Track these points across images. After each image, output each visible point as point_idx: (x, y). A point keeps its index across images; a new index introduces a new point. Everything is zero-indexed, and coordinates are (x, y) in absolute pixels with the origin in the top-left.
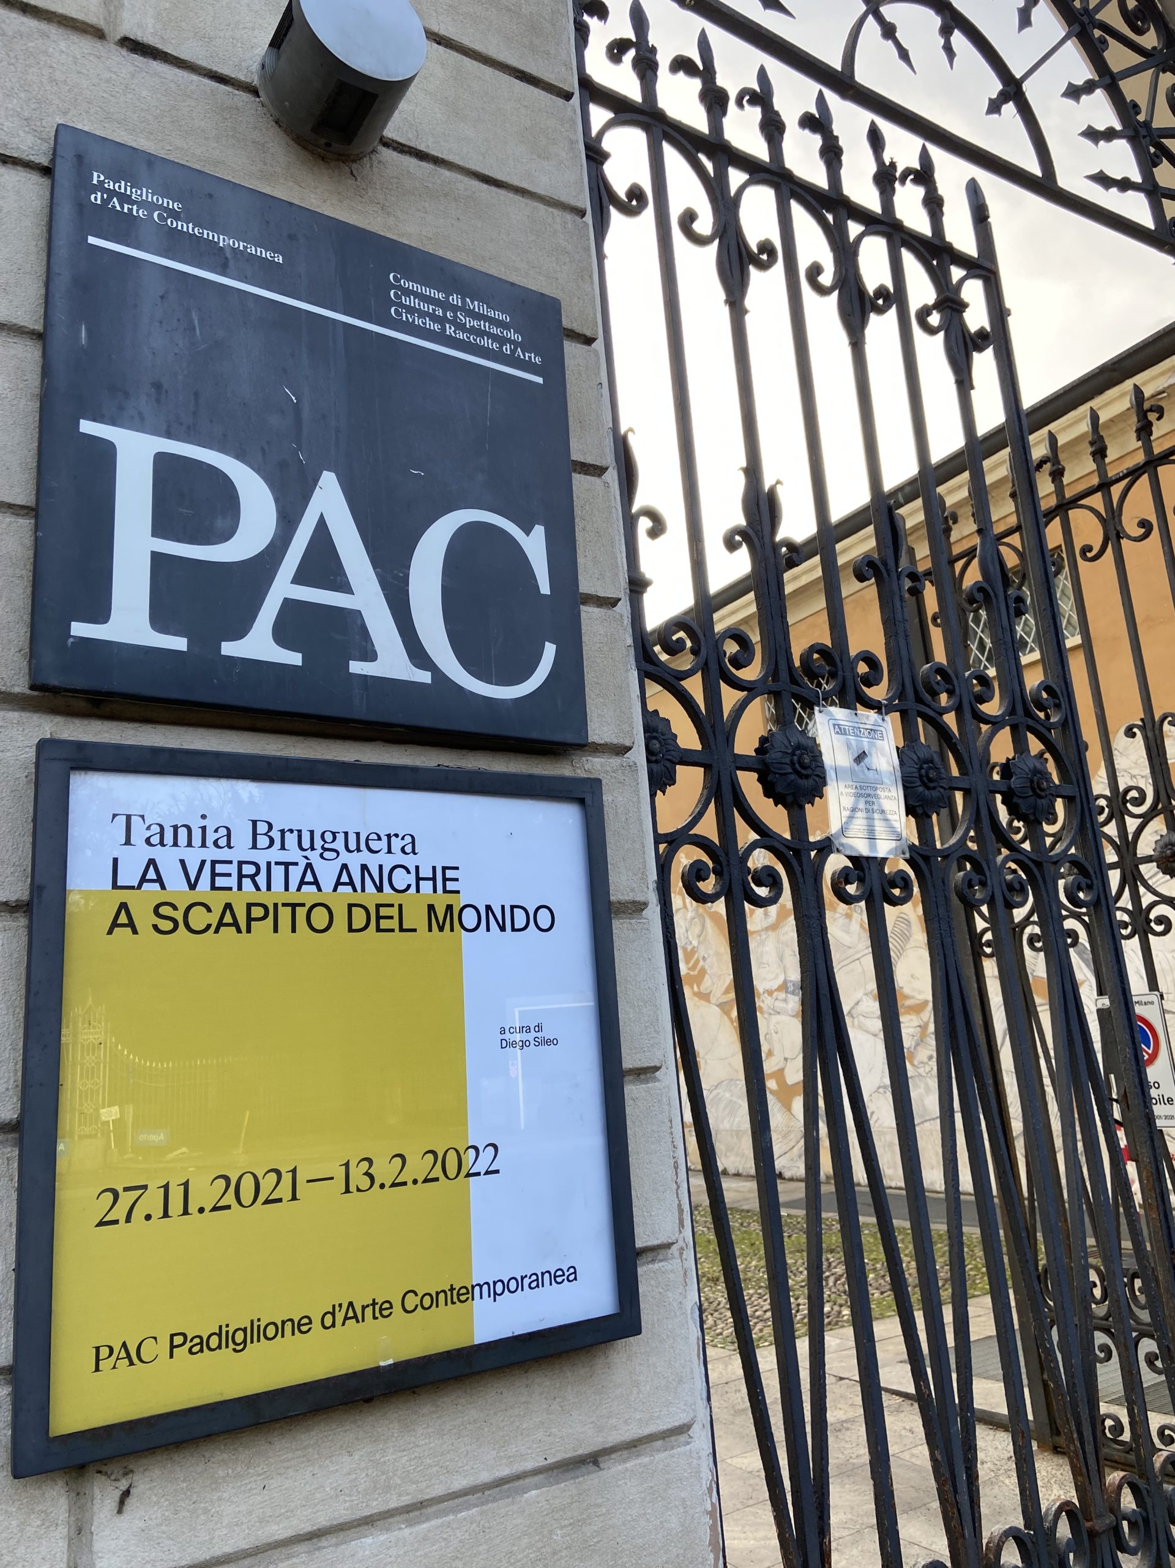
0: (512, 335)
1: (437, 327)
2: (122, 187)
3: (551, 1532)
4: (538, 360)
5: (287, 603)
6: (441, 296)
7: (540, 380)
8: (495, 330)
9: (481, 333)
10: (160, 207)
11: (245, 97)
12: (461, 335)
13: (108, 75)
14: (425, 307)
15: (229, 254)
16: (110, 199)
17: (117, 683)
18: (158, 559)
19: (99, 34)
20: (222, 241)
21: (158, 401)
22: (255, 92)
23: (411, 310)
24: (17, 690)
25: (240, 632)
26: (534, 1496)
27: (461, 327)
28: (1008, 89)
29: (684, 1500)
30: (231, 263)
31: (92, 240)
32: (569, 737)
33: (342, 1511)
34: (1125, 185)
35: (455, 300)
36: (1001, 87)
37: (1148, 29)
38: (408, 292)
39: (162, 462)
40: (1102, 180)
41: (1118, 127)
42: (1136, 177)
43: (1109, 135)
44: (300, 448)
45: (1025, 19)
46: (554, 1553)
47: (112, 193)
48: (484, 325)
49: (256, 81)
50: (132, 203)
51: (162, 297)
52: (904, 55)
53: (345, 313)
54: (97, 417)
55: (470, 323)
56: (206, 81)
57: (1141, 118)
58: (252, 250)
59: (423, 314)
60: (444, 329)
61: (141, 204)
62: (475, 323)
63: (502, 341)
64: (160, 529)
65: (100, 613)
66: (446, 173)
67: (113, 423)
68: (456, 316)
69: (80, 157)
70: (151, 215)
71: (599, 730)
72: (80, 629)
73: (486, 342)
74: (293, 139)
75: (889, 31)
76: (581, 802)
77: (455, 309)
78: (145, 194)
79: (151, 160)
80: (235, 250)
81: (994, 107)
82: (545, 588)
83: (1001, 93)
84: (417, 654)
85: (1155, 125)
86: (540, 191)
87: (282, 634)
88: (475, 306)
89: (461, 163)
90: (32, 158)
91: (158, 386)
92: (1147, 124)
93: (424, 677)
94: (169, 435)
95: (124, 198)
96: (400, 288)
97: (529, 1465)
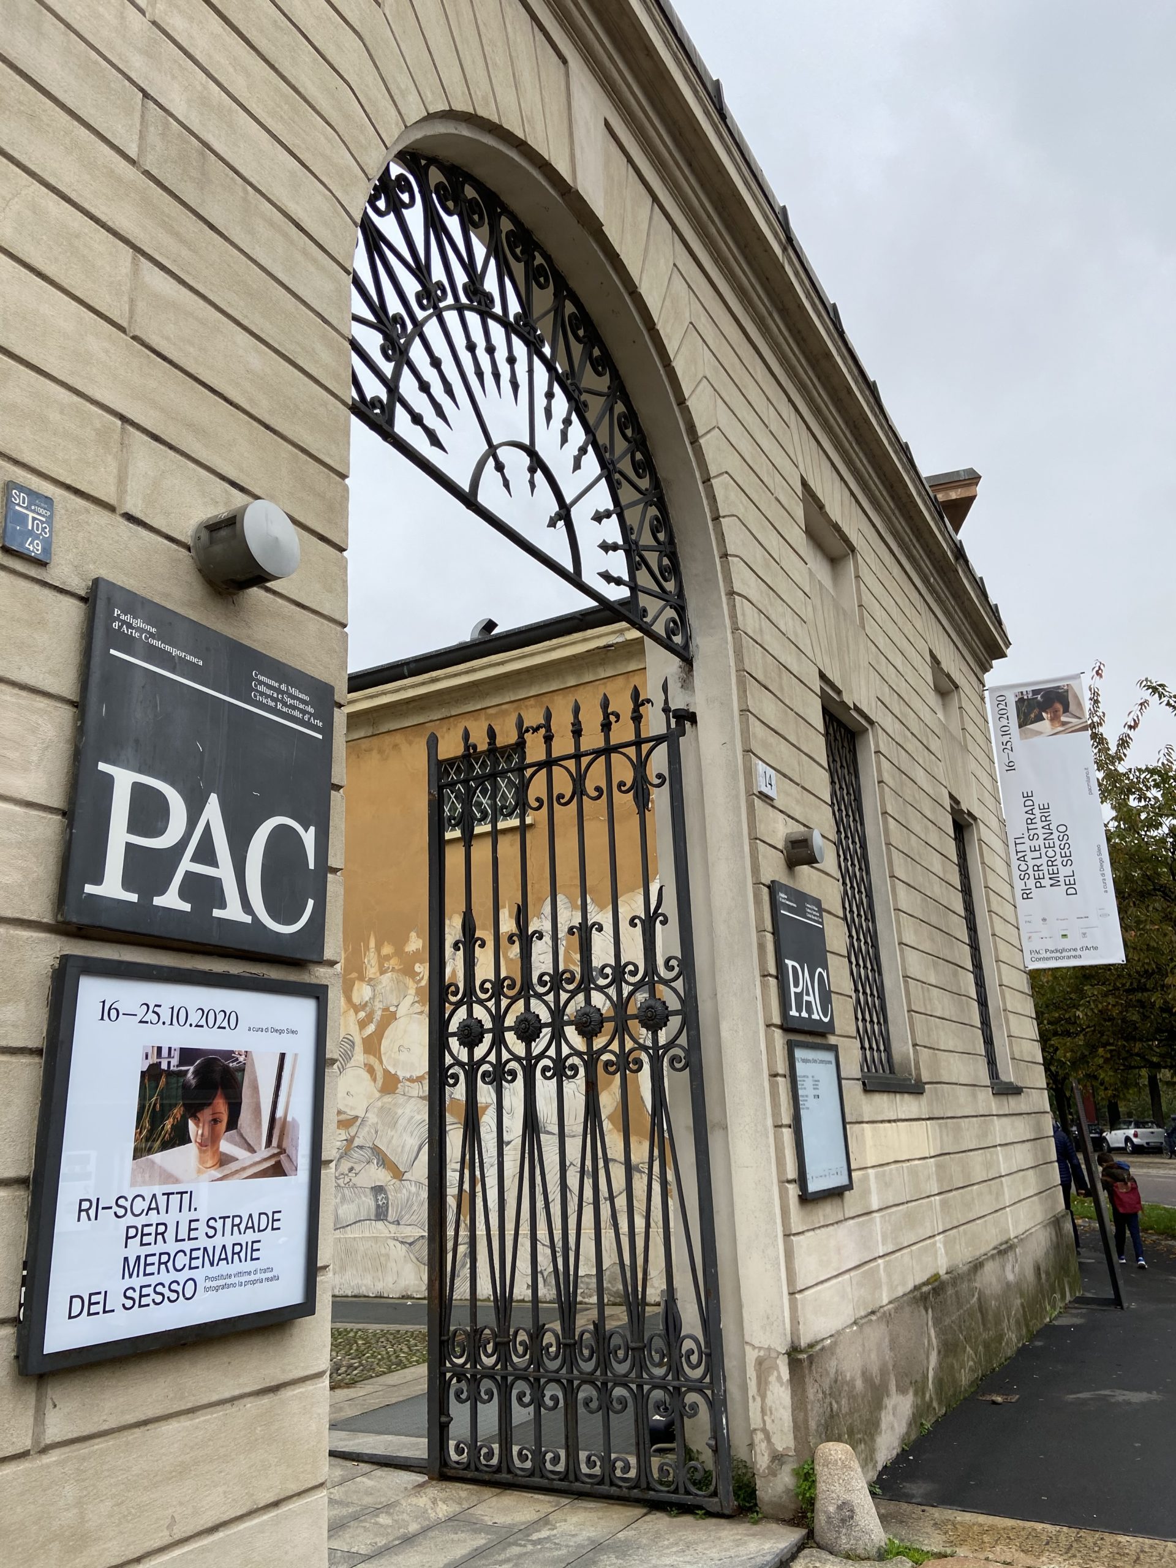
0: (310, 709)
1: (273, 704)
2: (128, 618)
3: (255, 1428)
4: (320, 724)
5: (188, 874)
6: (276, 685)
7: (320, 737)
8: (302, 706)
9: (294, 707)
10: (146, 631)
11: (184, 551)
12: (285, 709)
13: (117, 538)
14: (269, 692)
15: (177, 661)
16: (122, 626)
17: (104, 921)
18: (129, 846)
19: (112, 509)
20: (175, 652)
21: (137, 751)
22: (189, 549)
23: (262, 694)
24: (45, 920)
25: (162, 892)
26: (250, 1404)
27: (285, 704)
28: (561, 511)
29: (319, 1414)
30: (178, 666)
31: (112, 652)
32: (315, 958)
33: (158, 1411)
34: (619, 582)
35: (283, 687)
36: (558, 509)
37: (645, 477)
38: (261, 683)
39: (137, 787)
40: (607, 577)
41: (620, 542)
42: (626, 578)
43: (615, 547)
44: (201, 779)
45: (577, 466)
46: (256, 1440)
47: (124, 622)
48: (296, 703)
49: (190, 542)
50: (133, 628)
51: (143, 687)
52: (506, 484)
53: (230, 696)
54: (107, 761)
55: (290, 701)
56: (166, 542)
57: (633, 537)
58: (188, 658)
59: (267, 696)
60: (276, 705)
61: (138, 629)
62: (292, 702)
63: (304, 712)
64: (132, 829)
65: (98, 880)
66: (280, 601)
67: (114, 764)
68: (283, 698)
69: (109, 599)
70: (141, 636)
71: (328, 954)
72: (89, 889)
73: (296, 713)
74: (206, 581)
75: (500, 467)
76: (317, 998)
77: (283, 693)
78: (139, 623)
79: (145, 602)
80: (180, 658)
81: (552, 524)
82: (312, 866)
83: (557, 514)
84: (247, 906)
85: (641, 543)
86: (325, 613)
87: (183, 894)
88: (293, 691)
89: (288, 595)
90: (77, 591)
91: (137, 741)
92: (636, 543)
93: (248, 919)
94: (140, 771)
95: (129, 626)
96: (257, 680)
97: (248, 1390)
